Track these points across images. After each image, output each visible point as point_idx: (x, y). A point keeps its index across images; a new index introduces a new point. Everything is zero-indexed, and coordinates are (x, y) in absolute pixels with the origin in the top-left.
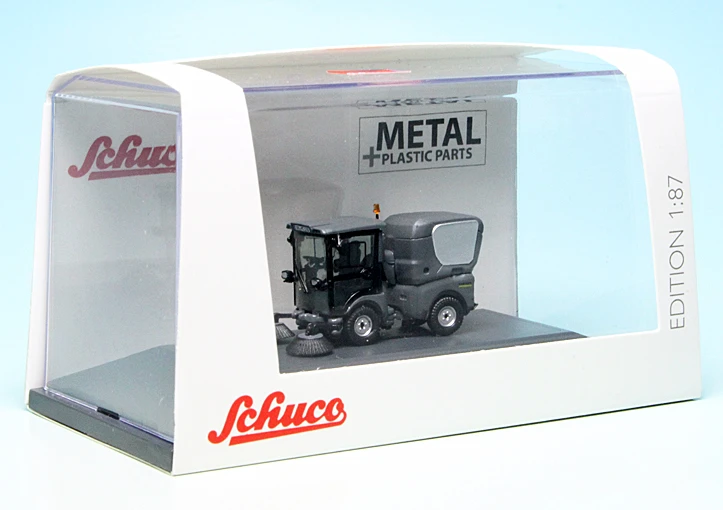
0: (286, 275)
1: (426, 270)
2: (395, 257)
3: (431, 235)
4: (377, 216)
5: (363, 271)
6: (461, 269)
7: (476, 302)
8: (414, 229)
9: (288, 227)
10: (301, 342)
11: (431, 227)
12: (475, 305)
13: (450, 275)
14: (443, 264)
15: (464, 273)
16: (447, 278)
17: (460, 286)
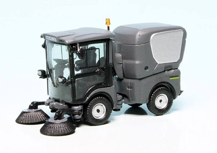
0: (40, 73)
1: (146, 68)
2: (123, 58)
3: (149, 42)
4: (108, 28)
5: (98, 70)
6: (171, 66)
7: (181, 89)
8: (137, 37)
9: (42, 37)
10: (51, 125)
11: (149, 35)
12: (181, 92)
13: (163, 71)
14: (158, 63)
15: (173, 69)
16: (161, 73)
17: (171, 79)
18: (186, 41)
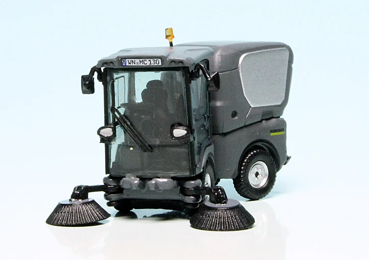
1: (234, 114)
3: (237, 68)
4: (171, 44)
6: (271, 112)
12: (288, 158)
13: (260, 120)
14: (252, 106)
15: (274, 118)
16: (256, 124)
17: (272, 134)
18: (292, 69)
